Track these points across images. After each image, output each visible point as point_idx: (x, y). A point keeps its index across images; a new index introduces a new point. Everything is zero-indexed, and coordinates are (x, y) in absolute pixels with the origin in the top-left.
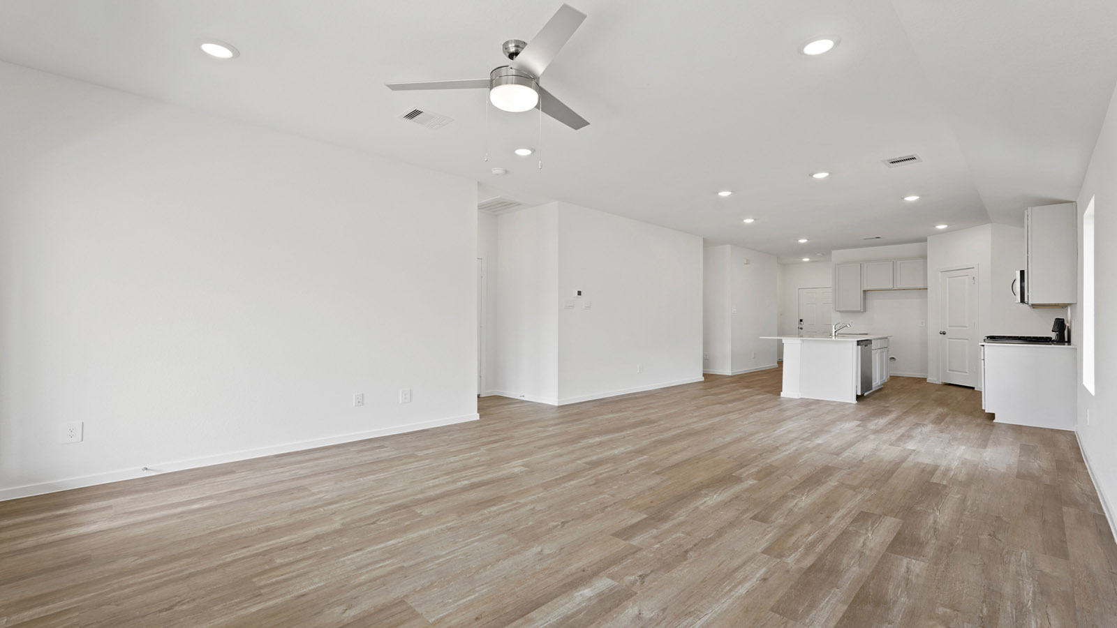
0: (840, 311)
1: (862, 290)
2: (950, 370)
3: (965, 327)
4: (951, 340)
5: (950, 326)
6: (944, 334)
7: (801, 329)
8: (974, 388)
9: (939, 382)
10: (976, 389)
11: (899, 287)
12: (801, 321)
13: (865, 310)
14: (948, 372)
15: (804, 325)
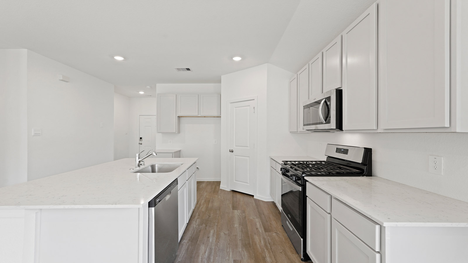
0: (162, 133)
1: (177, 116)
2: (236, 180)
3: (247, 147)
4: (236, 157)
5: (236, 146)
6: (232, 152)
7: (141, 144)
8: (253, 196)
9: (228, 190)
10: (255, 197)
11: (202, 114)
12: (141, 138)
13: (179, 132)
14: (235, 181)
15: (143, 142)
